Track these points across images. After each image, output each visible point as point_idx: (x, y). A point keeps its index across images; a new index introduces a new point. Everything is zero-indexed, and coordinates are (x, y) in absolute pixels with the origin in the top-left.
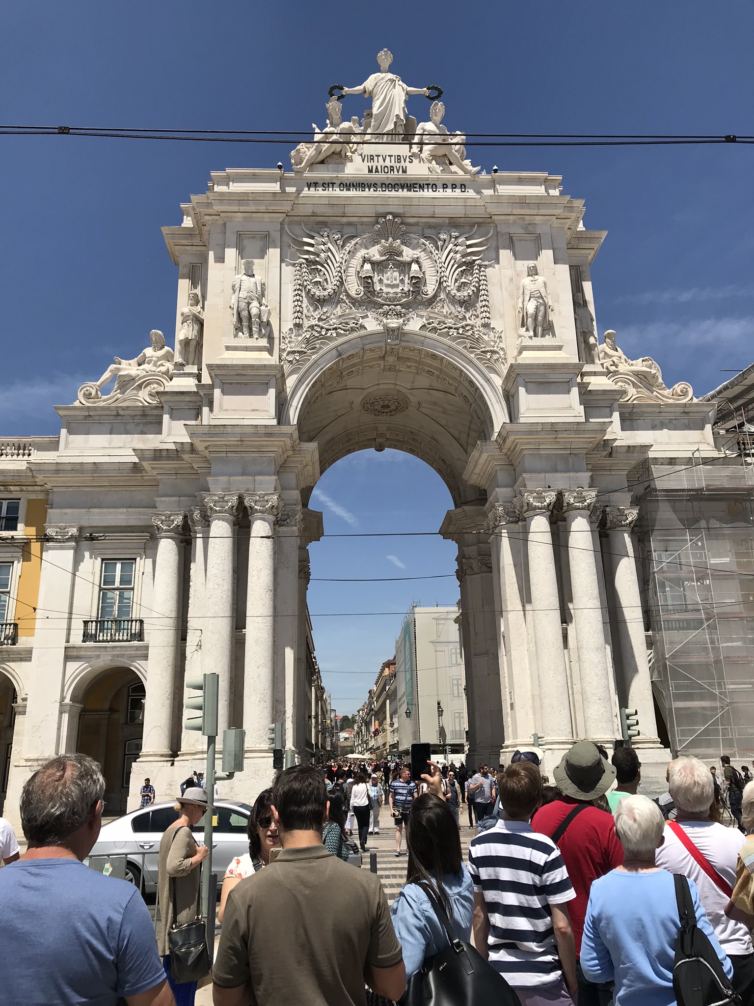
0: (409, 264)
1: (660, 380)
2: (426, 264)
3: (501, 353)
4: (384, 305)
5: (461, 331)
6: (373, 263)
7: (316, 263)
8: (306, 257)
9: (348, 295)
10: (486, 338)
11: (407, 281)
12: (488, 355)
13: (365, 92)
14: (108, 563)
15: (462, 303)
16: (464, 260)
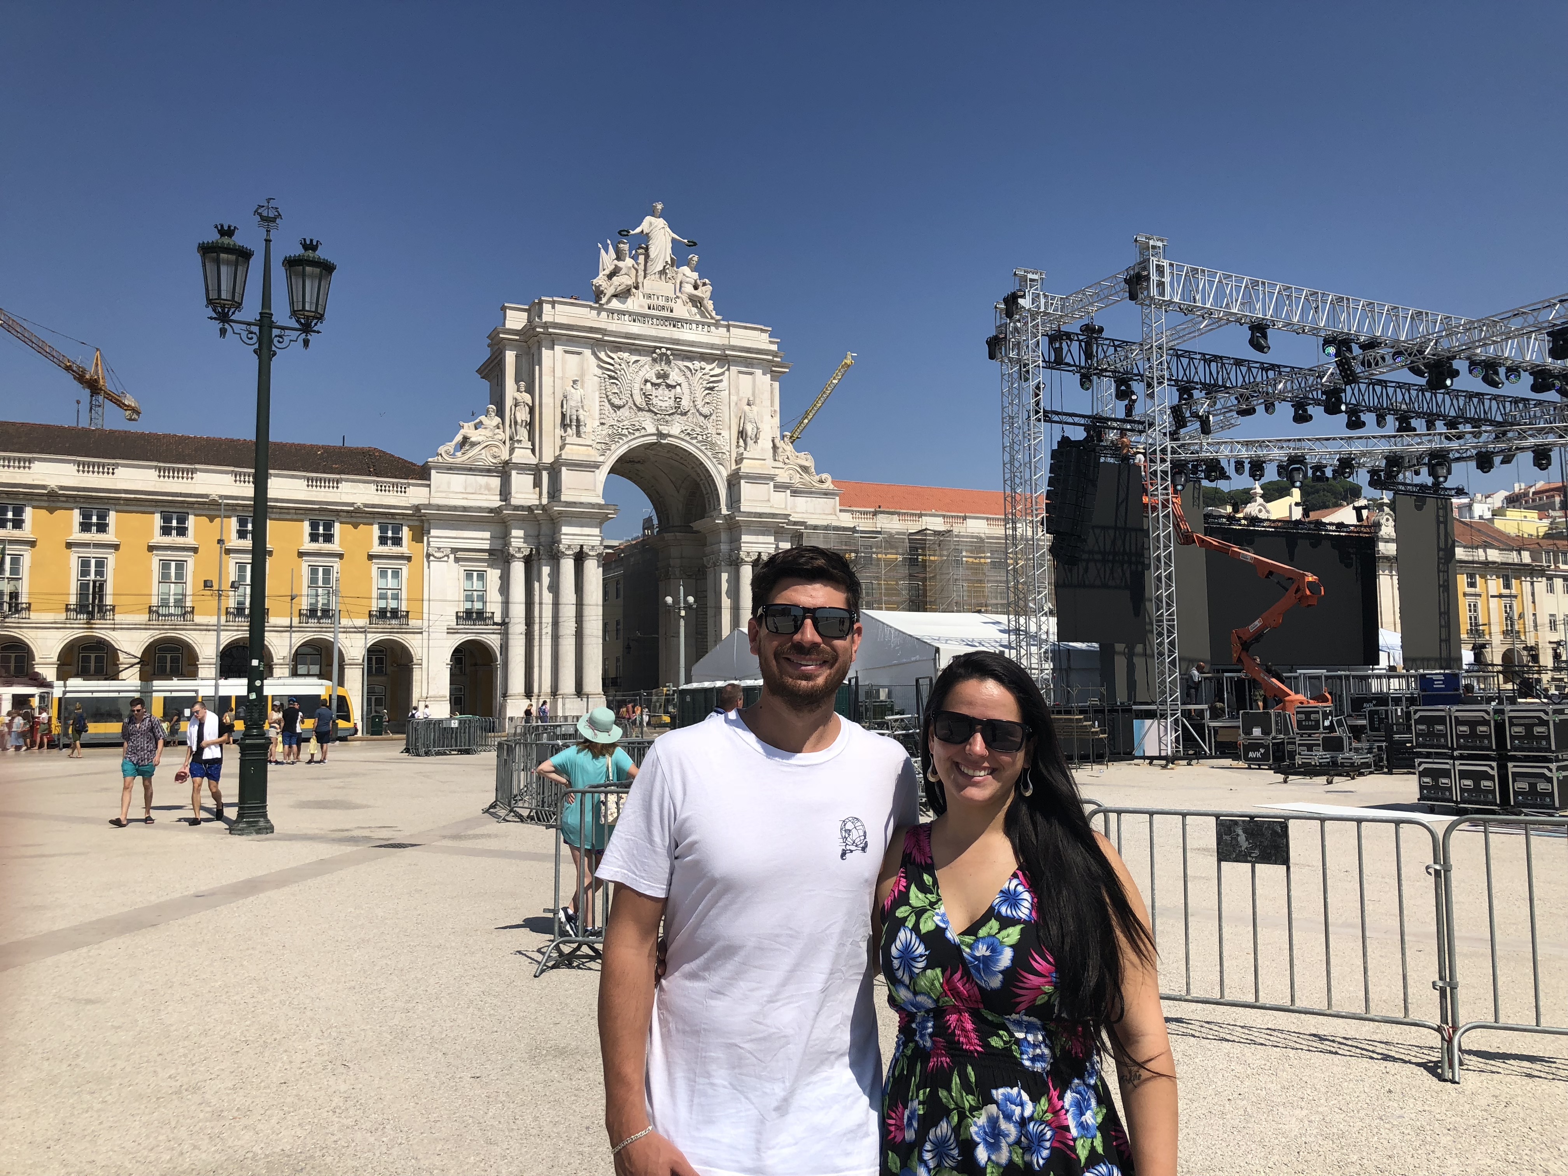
0: (674, 387)
1: (813, 470)
2: (685, 385)
3: (728, 453)
4: (656, 414)
5: (704, 437)
6: (653, 384)
7: (614, 378)
8: (609, 373)
9: (635, 404)
10: (719, 442)
11: (673, 399)
12: (720, 455)
13: (642, 231)
14: (469, 575)
15: (705, 417)
16: (708, 386)
